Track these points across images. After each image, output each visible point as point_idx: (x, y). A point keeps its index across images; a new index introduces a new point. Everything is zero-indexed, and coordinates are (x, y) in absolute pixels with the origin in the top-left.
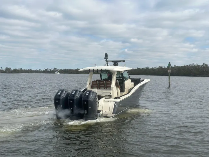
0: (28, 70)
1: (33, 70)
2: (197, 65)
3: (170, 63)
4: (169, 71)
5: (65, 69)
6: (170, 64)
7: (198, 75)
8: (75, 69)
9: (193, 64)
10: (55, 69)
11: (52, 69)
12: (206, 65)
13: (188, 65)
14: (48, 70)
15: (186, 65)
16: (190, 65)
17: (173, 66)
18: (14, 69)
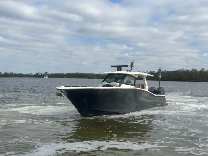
0: (19, 74)
1: (23, 74)
2: (187, 70)
3: (160, 68)
4: (160, 76)
5: (56, 73)
6: (160, 70)
7: (188, 80)
8: (66, 73)
9: (183, 70)
10: (46, 73)
11: (43, 74)
12: (196, 70)
13: (178, 70)
14: (39, 74)
15: (176, 70)
16: (179, 70)
17: (164, 71)
18: (4, 73)
